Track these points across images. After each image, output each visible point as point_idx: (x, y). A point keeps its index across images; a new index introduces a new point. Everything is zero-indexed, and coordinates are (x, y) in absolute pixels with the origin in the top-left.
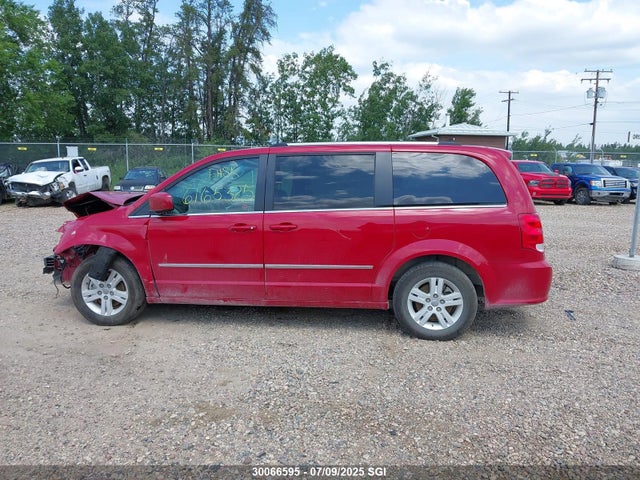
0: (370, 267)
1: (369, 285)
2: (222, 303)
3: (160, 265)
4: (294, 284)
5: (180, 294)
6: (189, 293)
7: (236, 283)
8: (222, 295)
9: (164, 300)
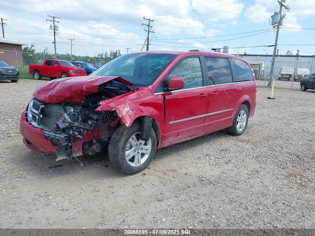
0: (232, 109)
1: (230, 117)
2: (189, 138)
3: (170, 123)
4: (214, 122)
5: (174, 139)
6: (179, 137)
7: (197, 126)
8: (191, 134)
9: (166, 145)
